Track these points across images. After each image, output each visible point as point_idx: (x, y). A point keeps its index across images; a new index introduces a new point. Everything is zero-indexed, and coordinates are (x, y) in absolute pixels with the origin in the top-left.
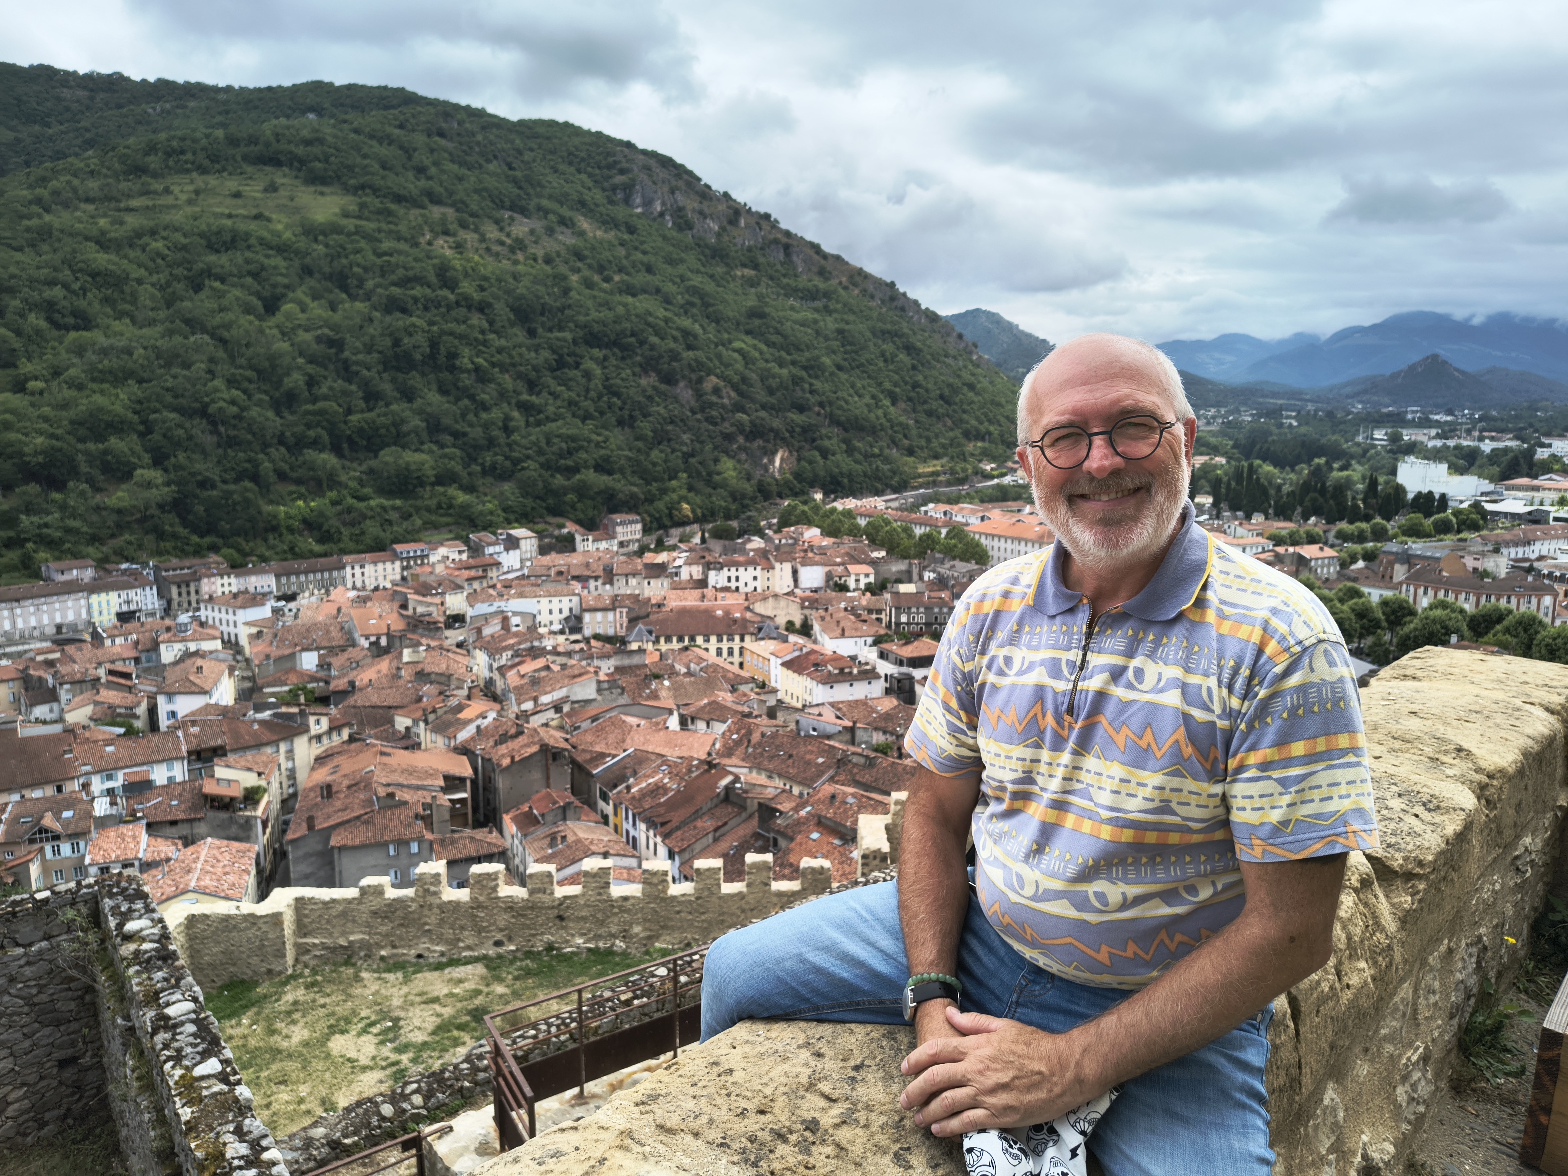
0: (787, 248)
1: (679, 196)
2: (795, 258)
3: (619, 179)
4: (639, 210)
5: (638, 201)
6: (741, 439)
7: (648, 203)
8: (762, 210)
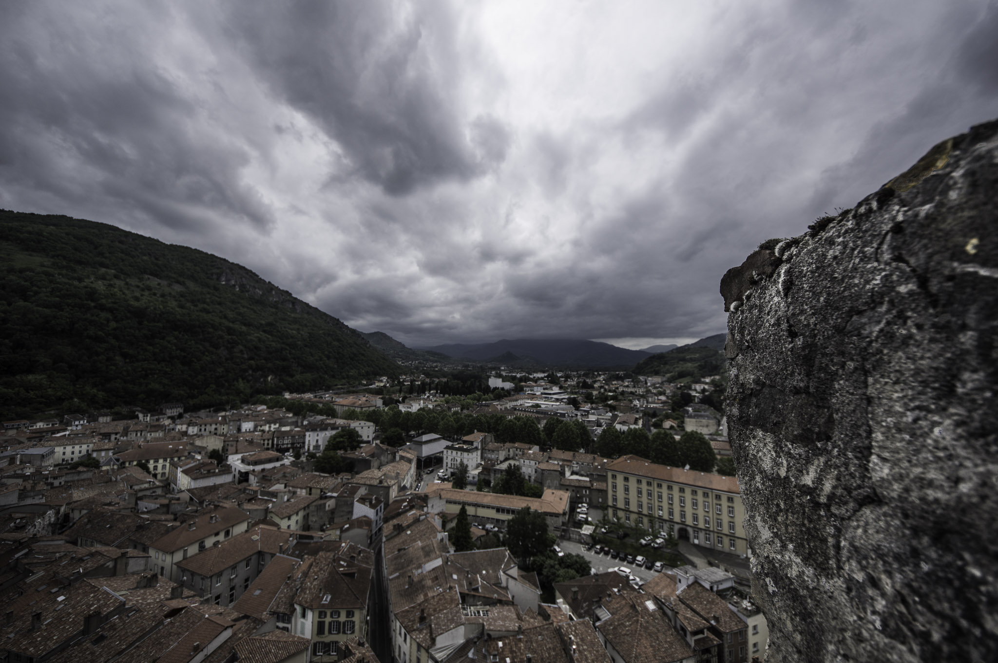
0: (293, 304)
1: (244, 279)
2: (296, 307)
3: (215, 271)
4: (224, 283)
5: (223, 279)
6: (250, 372)
7: (228, 281)
8: (285, 289)
